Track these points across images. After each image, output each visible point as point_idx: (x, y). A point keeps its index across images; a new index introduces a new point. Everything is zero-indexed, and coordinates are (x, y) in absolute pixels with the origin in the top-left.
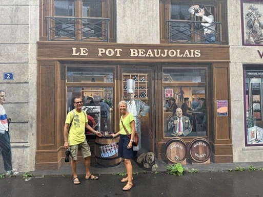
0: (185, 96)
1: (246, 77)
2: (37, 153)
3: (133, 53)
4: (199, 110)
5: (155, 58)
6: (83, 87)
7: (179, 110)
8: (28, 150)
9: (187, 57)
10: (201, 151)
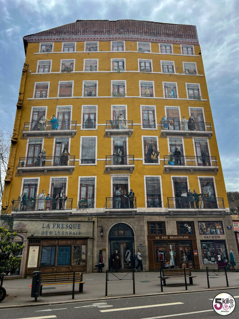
0: (185, 250)
1: (202, 244)
2: (149, 266)
3: (171, 238)
4: (189, 254)
5: (176, 239)
6: (159, 247)
7: (184, 254)
8: (147, 265)
9: (185, 239)
10: (191, 266)
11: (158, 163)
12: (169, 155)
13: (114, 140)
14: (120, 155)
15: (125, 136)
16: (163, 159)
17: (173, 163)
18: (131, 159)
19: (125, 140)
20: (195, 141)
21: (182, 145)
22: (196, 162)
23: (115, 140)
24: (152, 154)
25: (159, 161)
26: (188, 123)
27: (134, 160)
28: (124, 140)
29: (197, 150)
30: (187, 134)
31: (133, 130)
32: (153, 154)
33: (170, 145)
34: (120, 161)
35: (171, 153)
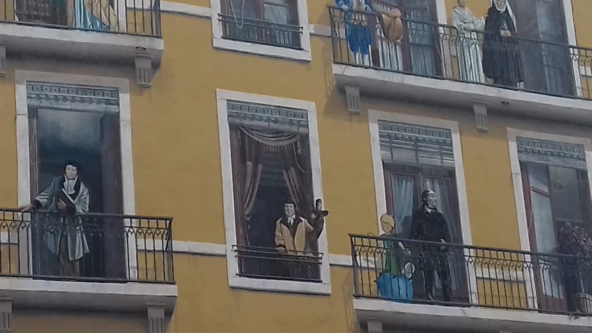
11: (316, 278)
12: (382, 232)
13: (35, 103)
14: (79, 210)
15: (107, 81)
16: (348, 260)
17: (402, 283)
18: (150, 241)
19: (113, 109)
20: (524, 158)
21: (451, 173)
22: (531, 290)
23: (45, 103)
24: (285, 222)
25: (325, 271)
26: (481, 36)
27: (168, 252)
28: (103, 107)
29: (535, 210)
30: (477, 109)
31: (160, 44)
32: (291, 220)
33: (385, 166)
34: (79, 254)
35: (390, 219)
